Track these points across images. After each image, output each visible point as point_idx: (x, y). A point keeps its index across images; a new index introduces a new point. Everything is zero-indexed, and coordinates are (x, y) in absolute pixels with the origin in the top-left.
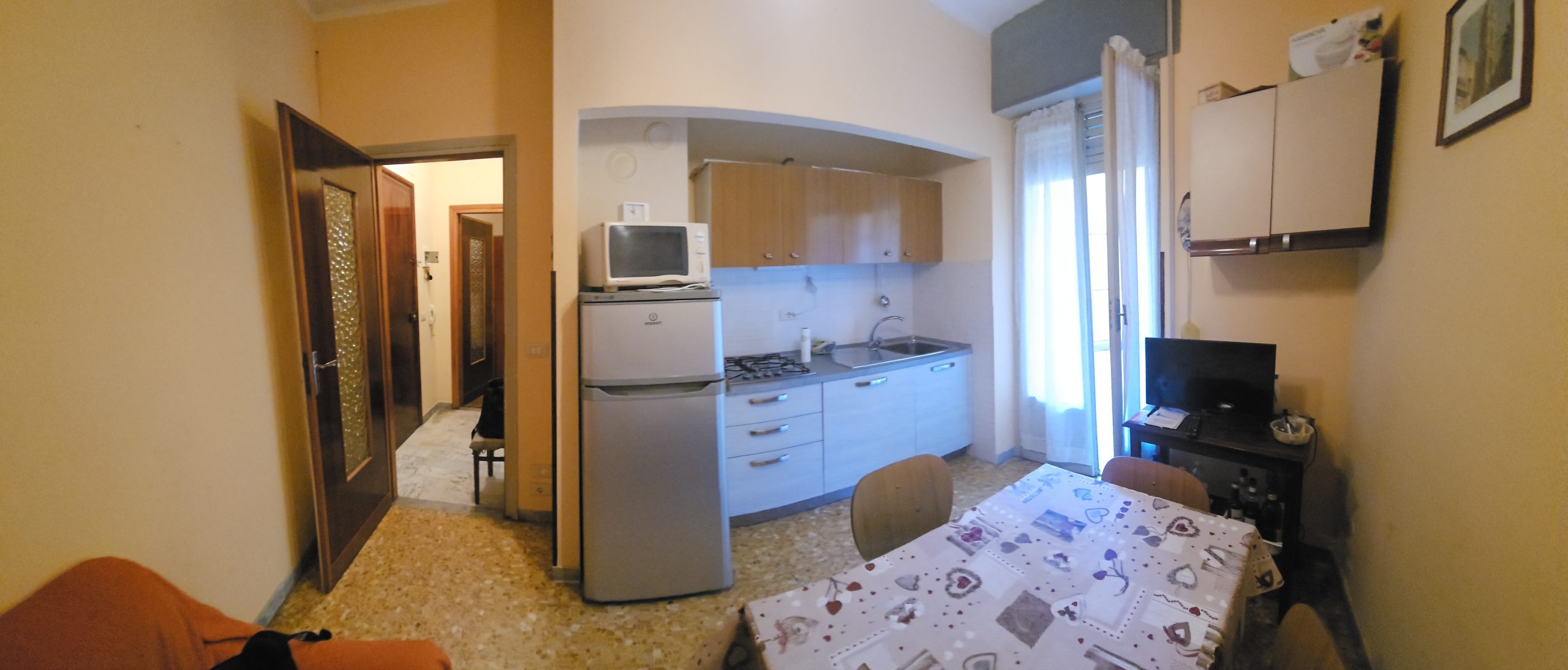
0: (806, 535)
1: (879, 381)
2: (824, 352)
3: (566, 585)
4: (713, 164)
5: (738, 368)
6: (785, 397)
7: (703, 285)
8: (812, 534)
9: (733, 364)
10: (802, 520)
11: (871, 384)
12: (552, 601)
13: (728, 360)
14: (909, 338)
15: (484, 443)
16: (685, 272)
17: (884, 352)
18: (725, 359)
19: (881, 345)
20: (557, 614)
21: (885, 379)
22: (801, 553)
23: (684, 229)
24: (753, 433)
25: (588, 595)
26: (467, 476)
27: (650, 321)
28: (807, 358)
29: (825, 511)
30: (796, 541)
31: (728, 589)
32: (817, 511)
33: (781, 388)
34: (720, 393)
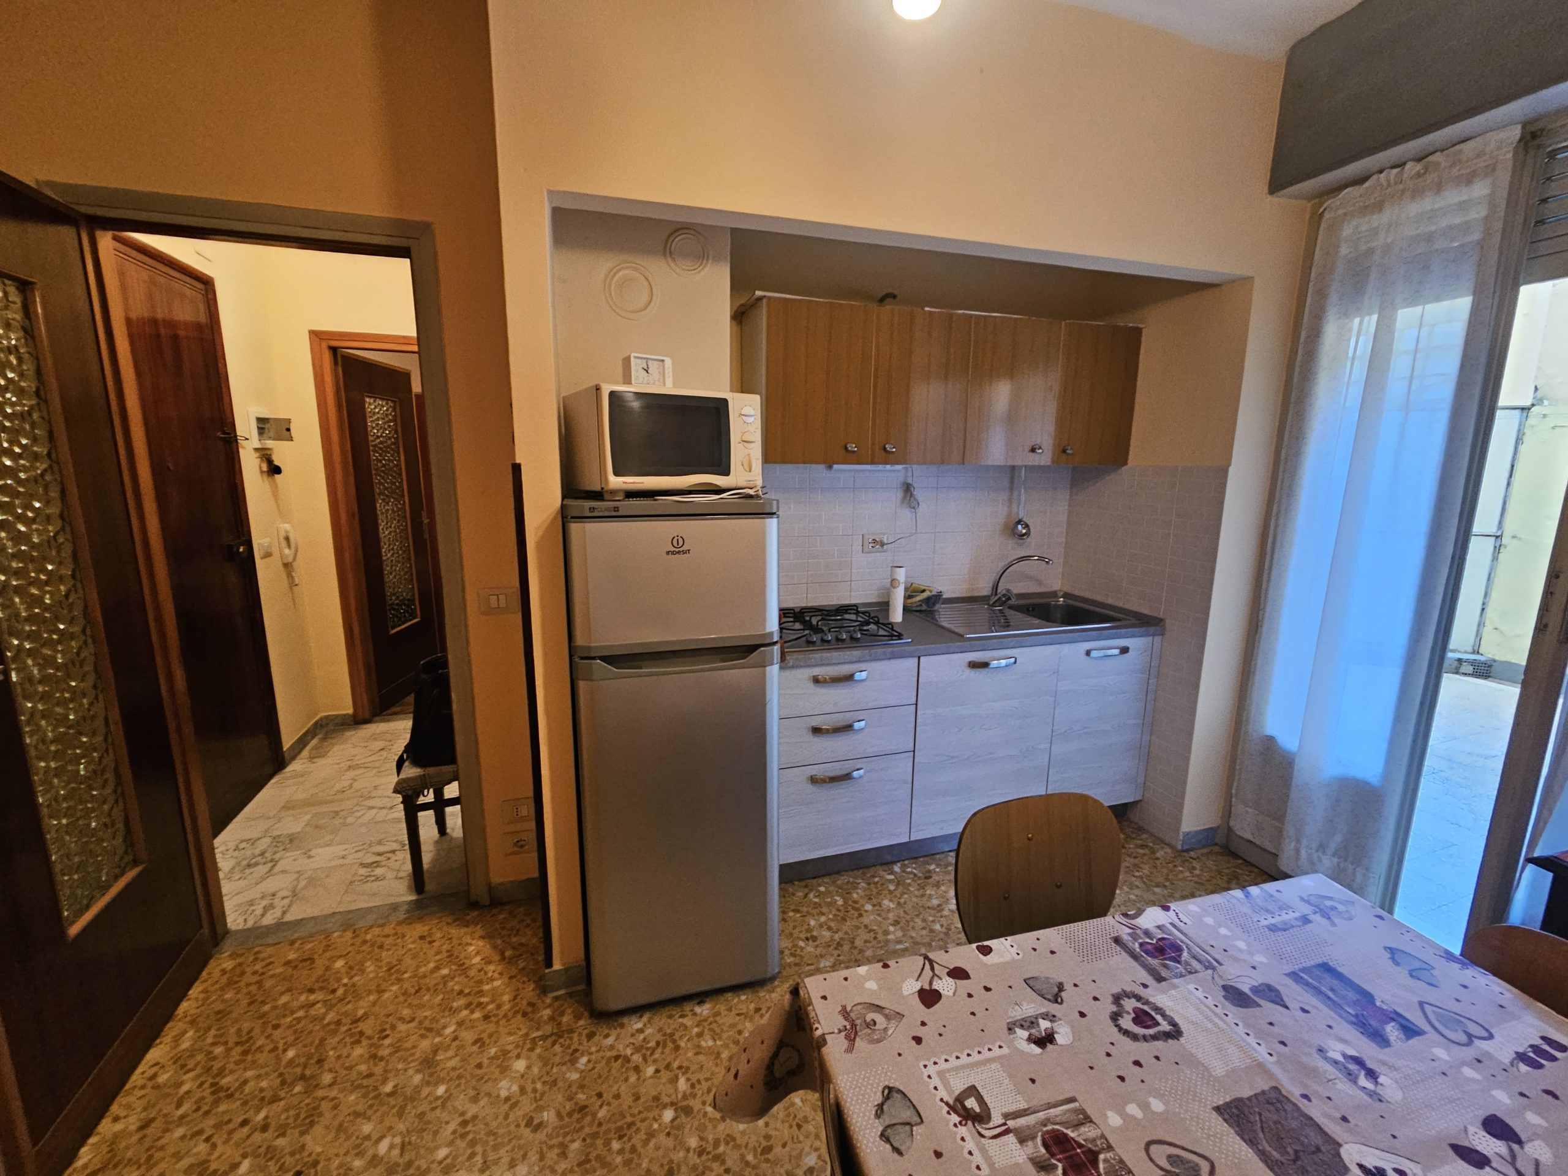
0: (880, 904)
1: (1003, 662)
2: (924, 607)
3: (570, 995)
4: (770, 298)
5: (798, 626)
6: (864, 675)
7: (751, 492)
8: (886, 903)
9: (792, 619)
10: (876, 879)
11: (991, 666)
12: (548, 1029)
13: (784, 613)
14: (1054, 594)
15: (422, 777)
16: (726, 473)
17: (1015, 616)
18: (781, 610)
19: (1013, 602)
20: (557, 1048)
21: (1013, 660)
22: (870, 931)
23: (724, 402)
24: (816, 731)
25: (601, 1004)
26: (395, 846)
27: (673, 549)
28: (897, 615)
29: (909, 870)
30: (866, 911)
31: (772, 979)
32: (897, 868)
33: (859, 661)
34: (772, 664)
